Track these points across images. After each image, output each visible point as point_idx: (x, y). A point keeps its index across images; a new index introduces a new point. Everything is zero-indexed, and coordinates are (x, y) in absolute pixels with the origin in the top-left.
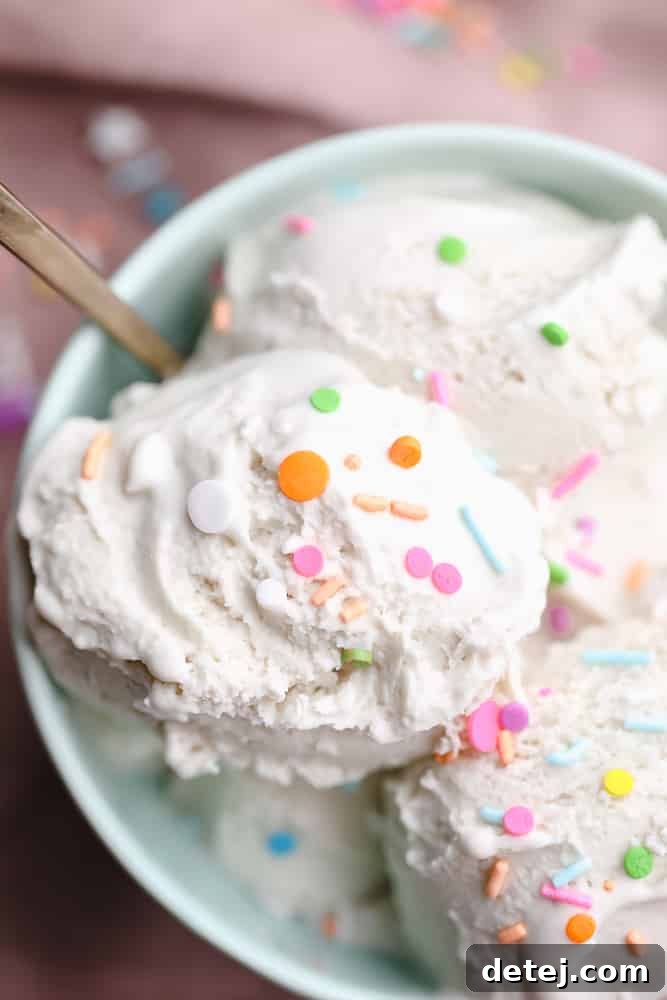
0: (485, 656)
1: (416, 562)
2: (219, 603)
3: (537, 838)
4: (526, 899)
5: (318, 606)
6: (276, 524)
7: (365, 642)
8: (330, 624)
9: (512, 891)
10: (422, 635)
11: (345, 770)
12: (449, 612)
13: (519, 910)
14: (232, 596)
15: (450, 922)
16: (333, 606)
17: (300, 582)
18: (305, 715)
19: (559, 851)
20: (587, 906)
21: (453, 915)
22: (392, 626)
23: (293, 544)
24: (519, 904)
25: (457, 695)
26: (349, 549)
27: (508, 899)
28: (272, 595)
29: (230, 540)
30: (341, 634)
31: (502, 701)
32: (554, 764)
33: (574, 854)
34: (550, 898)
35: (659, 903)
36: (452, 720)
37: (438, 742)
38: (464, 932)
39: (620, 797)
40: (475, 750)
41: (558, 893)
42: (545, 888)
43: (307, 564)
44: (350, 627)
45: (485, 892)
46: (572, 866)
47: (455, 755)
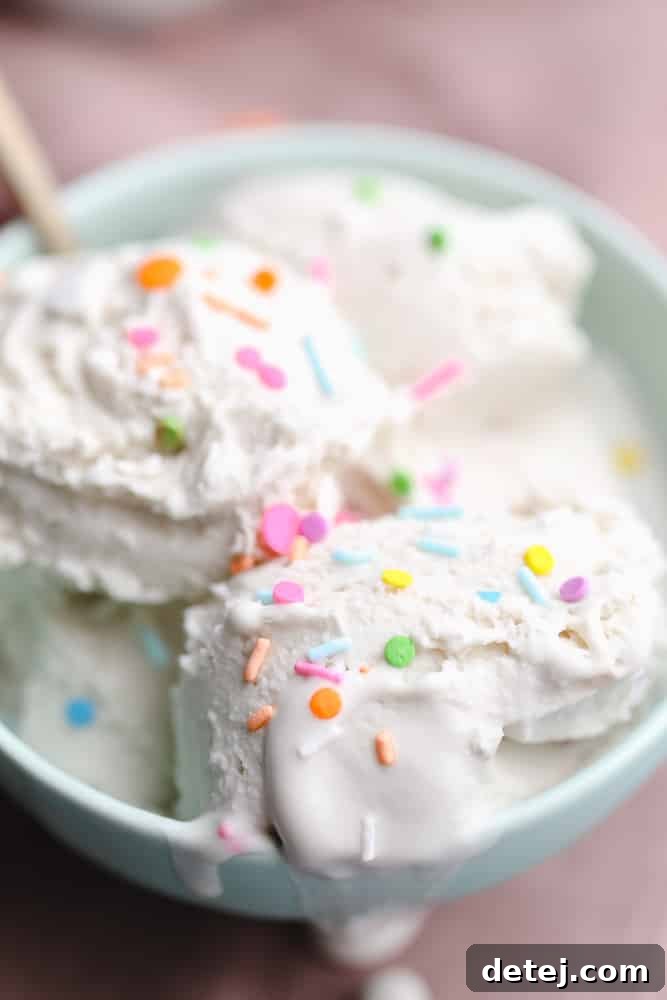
0: (291, 442)
1: (247, 358)
2: (54, 375)
3: (299, 609)
4: (282, 678)
5: (141, 373)
6: (124, 314)
7: (179, 418)
8: (150, 388)
9: (269, 675)
10: (240, 415)
11: (146, 585)
12: (264, 399)
13: (273, 692)
14: (67, 364)
15: (209, 726)
16: (156, 373)
17: (131, 352)
18: (106, 474)
19: (321, 626)
20: (336, 680)
21: (212, 716)
22: (207, 398)
23: (134, 323)
24: (273, 684)
25: (256, 470)
26: (187, 336)
27: (264, 681)
28: (106, 360)
29: (78, 320)
30: (158, 401)
31: (303, 513)
32: (339, 561)
33: (336, 631)
34: (303, 673)
35: (415, 701)
36: (246, 503)
37: (231, 541)
38: (219, 731)
39: (394, 589)
40: (268, 554)
41: (312, 667)
42: (302, 665)
43: (143, 339)
44: (170, 395)
45: (245, 681)
46: (331, 643)
47: (248, 561)
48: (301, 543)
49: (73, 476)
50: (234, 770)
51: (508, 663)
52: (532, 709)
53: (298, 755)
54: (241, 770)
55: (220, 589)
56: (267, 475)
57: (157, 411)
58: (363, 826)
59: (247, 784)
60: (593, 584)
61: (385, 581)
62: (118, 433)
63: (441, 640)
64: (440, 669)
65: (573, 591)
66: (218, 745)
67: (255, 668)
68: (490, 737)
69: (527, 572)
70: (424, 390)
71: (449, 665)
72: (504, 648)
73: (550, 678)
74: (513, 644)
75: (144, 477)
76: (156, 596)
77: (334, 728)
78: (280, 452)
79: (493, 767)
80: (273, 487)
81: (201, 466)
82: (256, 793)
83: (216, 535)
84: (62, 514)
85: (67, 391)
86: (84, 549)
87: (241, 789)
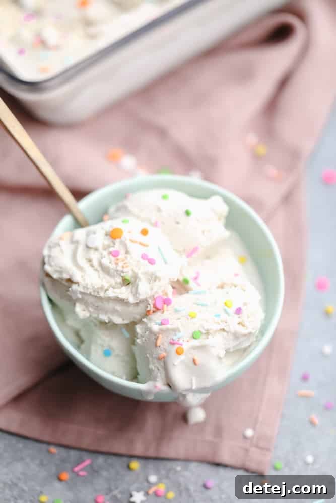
0: (160, 280)
1: (144, 257)
2: (92, 266)
3: (169, 326)
4: (166, 345)
5: (117, 264)
6: (109, 247)
7: (129, 276)
8: (120, 268)
9: (163, 344)
10: (145, 273)
11: (123, 320)
12: (151, 268)
13: (164, 349)
14: (95, 263)
15: (147, 357)
16: (121, 264)
17: (113, 258)
18: (111, 293)
19: (175, 331)
20: (181, 344)
21: (148, 355)
22: (136, 270)
23: (111, 250)
24: (165, 347)
25: (152, 289)
26: (127, 252)
27: (162, 346)
28: (106, 261)
29: (96, 250)
30: (123, 272)
31: (165, 297)
32: (177, 311)
33: (179, 331)
34: (173, 343)
35: (202, 348)
36: (150, 297)
37: (147, 307)
38: (150, 359)
39: (193, 318)
40: (157, 309)
41: (175, 342)
42: (171, 341)
43: (115, 254)
44: (125, 270)
45: (156, 346)
46: (179, 335)
47: (152, 312)
48: (165, 306)
49: (102, 294)
50: (156, 370)
51: (225, 334)
52: (232, 344)
53: (174, 365)
54: (159, 370)
55: (145, 320)
56: (155, 290)
57: (122, 275)
58: (192, 380)
59: (160, 373)
60: (244, 308)
61: (190, 316)
62: (113, 281)
63: (207, 330)
64: (208, 338)
65: (238, 311)
66: (151, 363)
67: (159, 342)
68: (222, 353)
69: (226, 308)
70: (189, 255)
71: (210, 336)
72: (223, 330)
73: (236, 336)
74: (225, 328)
75: (121, 293)
76: (126, 322)
77: (182, 357)
78: (157, 283)
79: (224, 360)
80: (156, 292)
81: (137, 288)
82: (163, 376)
83: (142, 306)
84: (100, 304)
85: (96, 270)
86: (106, 313)
87: (159, 374)
